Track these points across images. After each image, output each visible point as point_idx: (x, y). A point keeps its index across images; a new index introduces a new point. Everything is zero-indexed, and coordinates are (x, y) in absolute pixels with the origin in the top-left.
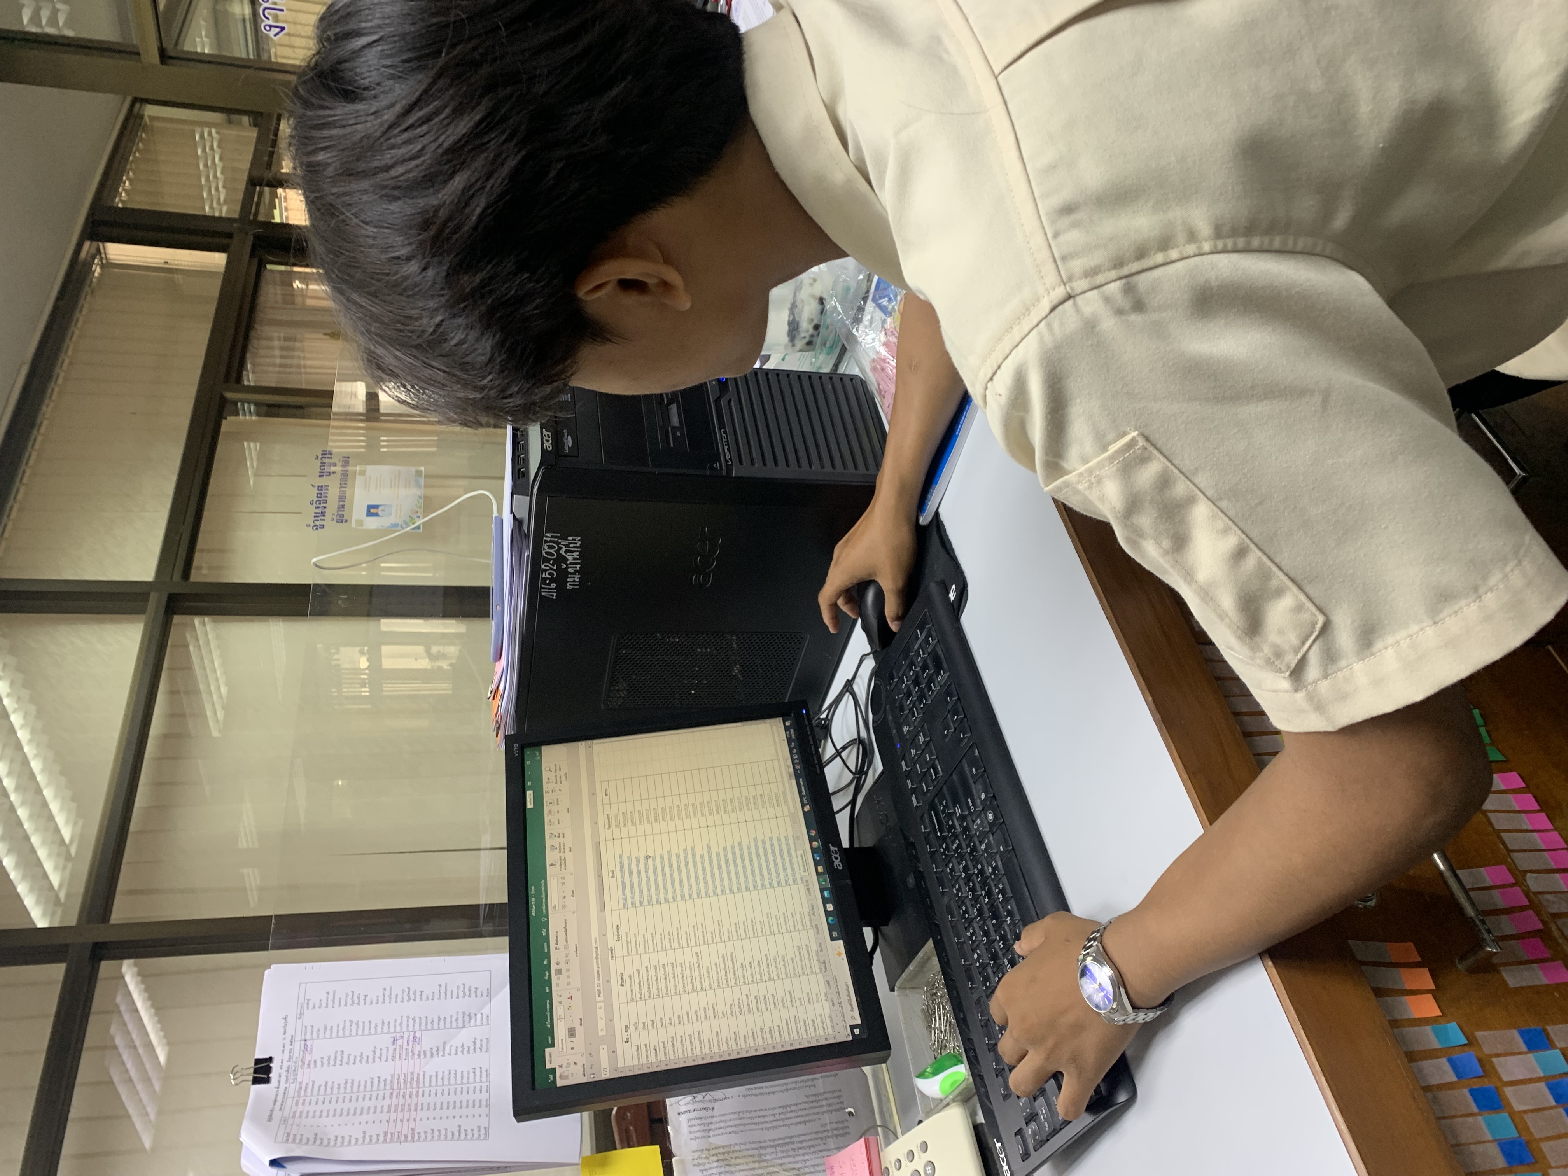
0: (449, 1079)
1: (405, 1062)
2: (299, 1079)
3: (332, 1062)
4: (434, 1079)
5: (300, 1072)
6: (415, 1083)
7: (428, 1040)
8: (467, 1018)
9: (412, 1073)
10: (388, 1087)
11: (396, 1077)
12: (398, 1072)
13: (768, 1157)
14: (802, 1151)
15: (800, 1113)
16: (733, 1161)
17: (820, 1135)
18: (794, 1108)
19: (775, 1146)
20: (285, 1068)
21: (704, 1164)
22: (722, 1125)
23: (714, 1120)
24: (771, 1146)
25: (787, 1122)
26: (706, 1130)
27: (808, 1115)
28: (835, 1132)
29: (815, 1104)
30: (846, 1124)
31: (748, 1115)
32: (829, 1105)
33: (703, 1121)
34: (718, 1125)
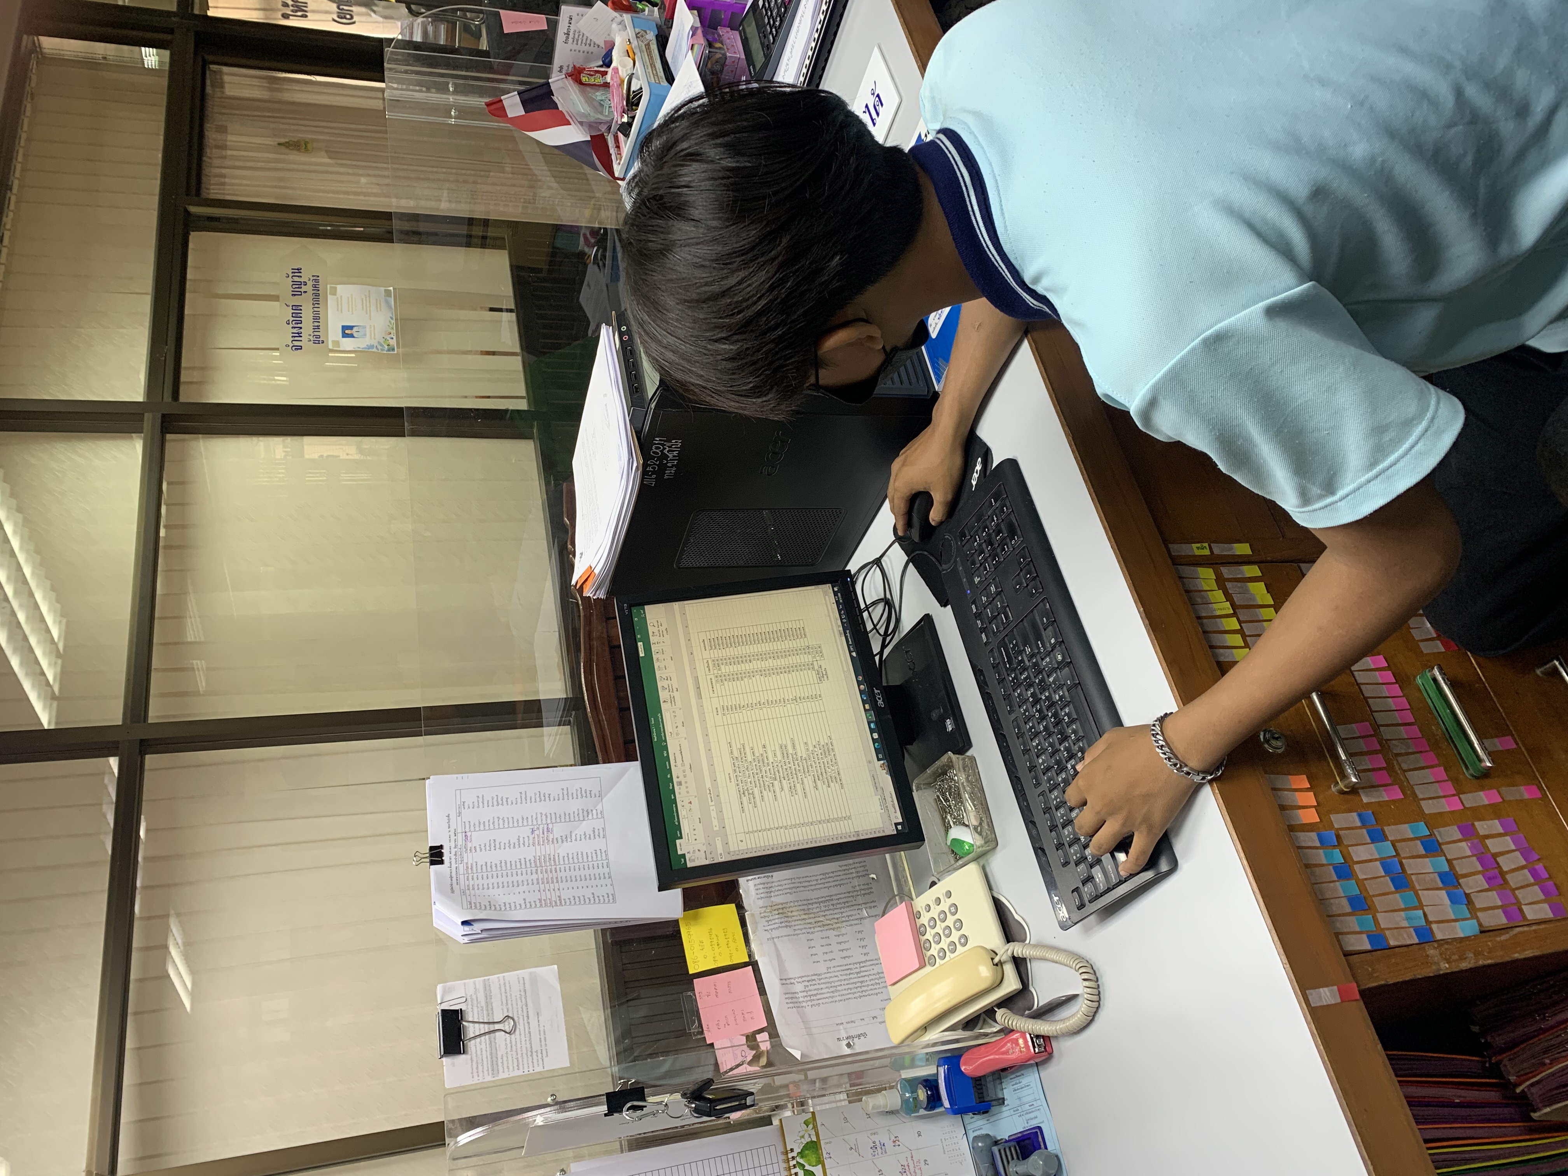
0: (578, 859)
1: (543, 847)
2: (465, 861)
3: (488, 848)
4: (566, 859)
5: (465, 855)
6: (552, 862)
7: (558, 830)
8: (585, 813)
9: (549, 855)
10: (533, 865)
11: (538, 858)
12: (538, 854)
13: (815, 911)
14: (838, 906)
15: (836, 878)
16: (790, 914)
17: (851, 894)
18: (831, 875)
19: (819, 903)
20: (453, 853)
21: (768, 917)
22: (780, 888)
23: (773, 884)
24: (816, 903)
25: (826, 885)
26: (769, 893)
27: (842, 879)
28: (863, 892)
29: (847, 872)
30: (870, 886)
31: (798, 880)
32: (857, 872)
33: (766, 886)
34: (777, 888)
